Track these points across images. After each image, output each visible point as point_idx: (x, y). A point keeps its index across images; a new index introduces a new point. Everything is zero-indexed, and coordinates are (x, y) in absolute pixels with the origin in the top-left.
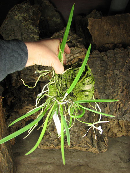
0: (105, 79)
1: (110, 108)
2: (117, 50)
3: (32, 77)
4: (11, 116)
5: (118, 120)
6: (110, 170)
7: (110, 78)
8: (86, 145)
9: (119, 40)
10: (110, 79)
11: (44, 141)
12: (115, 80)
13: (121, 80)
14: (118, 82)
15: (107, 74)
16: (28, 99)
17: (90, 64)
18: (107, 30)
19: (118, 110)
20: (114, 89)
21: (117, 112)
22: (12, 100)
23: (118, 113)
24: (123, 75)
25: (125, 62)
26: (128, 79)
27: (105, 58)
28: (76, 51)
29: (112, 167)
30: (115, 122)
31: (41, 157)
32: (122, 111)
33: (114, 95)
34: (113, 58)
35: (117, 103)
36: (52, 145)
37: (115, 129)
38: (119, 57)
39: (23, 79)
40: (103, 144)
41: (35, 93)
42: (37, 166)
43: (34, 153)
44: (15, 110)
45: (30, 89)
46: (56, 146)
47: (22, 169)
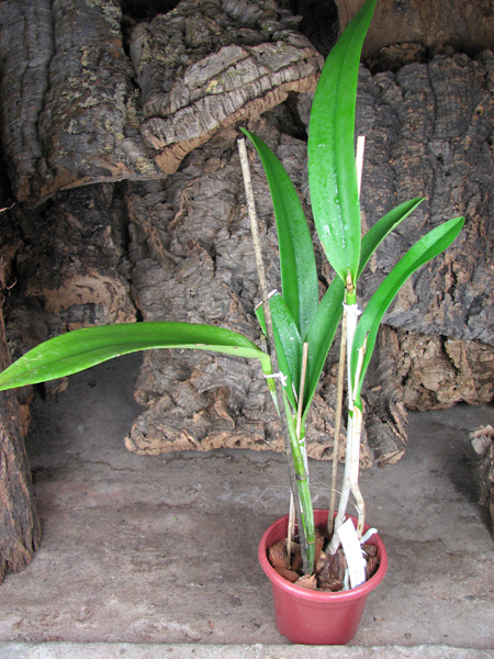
0: (395, 175)
1: (414, 288)
2: (440, 65)
3: (99, 163)
5: (443, 339)
6: (423, 529)
7: (414, 171)
8: (322, 434)
9: (442, 32)
10: (412, 176)
11: (149, 419)
12: (434, 179)
13: (457, 180)
14: (447, 189)
15: (399, 156)
16: (84, 250)
19: (448, 296)
20: (431, 215)
21: (444, 302)
22: (17, 253)
23: (450, 308)
24: (466, 160)
25: (473, 110)
26: (486, 176)
27: (392, 93)
28: (280, 57)
29: (429, 517)
30: (432, 350)
31: (137, 482)
32: (462, 299)
34: (425, 94)
35: (446, 267)
36: (183, 435)
37: (429, 374)
38: (450, 89)
39: (63, 169)
40: (389, 431)
41: (109, 229)
42: (126, 517)
43: (108, 469)
44: (31, 291)
45: (88, 216)
46: (200, 440)
47: (65, 527)
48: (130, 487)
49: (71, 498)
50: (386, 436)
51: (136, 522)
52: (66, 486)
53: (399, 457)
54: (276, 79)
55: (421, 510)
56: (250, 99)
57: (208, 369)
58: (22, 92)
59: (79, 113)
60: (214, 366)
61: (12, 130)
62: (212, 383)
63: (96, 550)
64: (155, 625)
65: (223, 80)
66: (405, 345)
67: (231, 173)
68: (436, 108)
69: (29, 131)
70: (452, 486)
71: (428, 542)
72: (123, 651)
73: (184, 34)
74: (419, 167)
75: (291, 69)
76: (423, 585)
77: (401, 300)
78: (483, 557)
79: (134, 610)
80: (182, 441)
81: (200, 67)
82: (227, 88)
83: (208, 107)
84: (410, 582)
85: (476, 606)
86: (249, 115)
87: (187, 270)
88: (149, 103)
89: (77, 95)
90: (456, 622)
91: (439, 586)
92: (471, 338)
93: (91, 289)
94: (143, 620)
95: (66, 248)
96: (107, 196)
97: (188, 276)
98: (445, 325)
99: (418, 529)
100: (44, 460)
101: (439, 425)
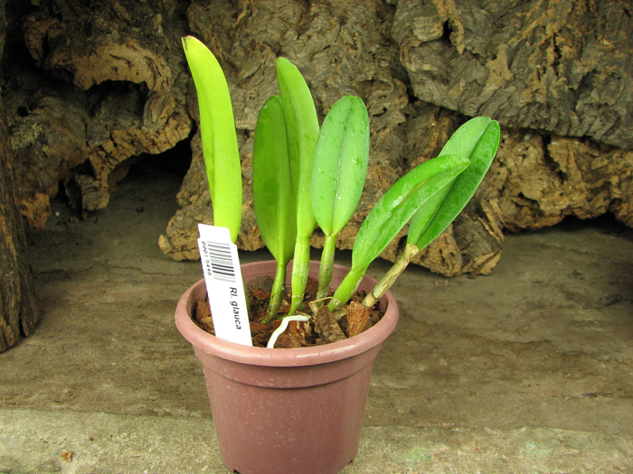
1: (509, 68)
4: (42, 108)
5: (546, 139)
6: (525, 331)
11: (188, 213)
19: (550, 70)
21: (545, 76)
23: (553, 82)
29: (533, 321)
30: (532, 156)
31: (169, 284)
33: (528, 15)
35: (547, 43)
37: (529, 180)
40: (481, 230)
41: (160, 18)
42: (147, 312)
43: (135, 273)
44: (57, 59)
45: (139, 9)
47: (69, 319)
48: (158, 288)
49: (85, 295)
50: (477, 236)
51: (158, 317)
52: (83, 285)
53: (492, 264)
55: (523, 315)
63: (100, 340)
64: (155, 410)
66: (501, 153)
70: (560, 295)
71: (532, 343)
76: (526, 382)
77: (493, 76)
78: (606, 357)
79: (131, 396)
84: (509, 379)
85: (599, 404)
87: (248, 70)
90: (572, 419)
91: (548, 384)
92: (580, 134)
93: (129, 63)
94: (141, 405)
95: (106, 24)
97: (249, 78)
98: (549, 107)
99: (518, 331)
100: (65, 265)
101: (544, 247)
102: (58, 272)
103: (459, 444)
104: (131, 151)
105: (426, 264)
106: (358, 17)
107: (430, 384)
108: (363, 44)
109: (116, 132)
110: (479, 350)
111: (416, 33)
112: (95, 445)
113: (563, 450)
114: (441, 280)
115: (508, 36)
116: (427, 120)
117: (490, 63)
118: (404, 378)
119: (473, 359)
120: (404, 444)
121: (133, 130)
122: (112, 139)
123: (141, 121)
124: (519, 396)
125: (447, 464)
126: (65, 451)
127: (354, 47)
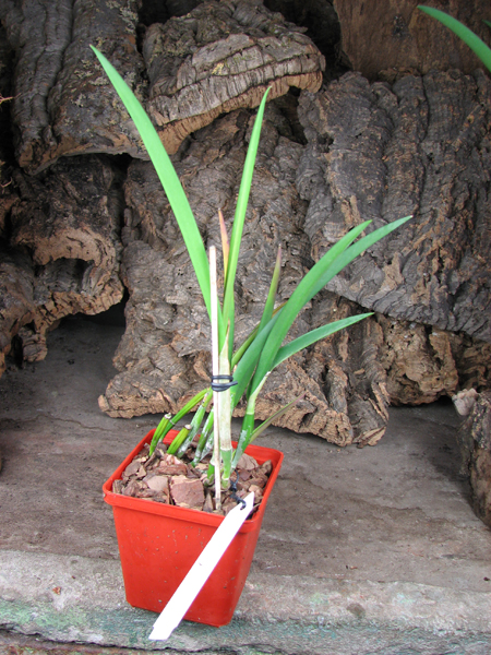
0: (386, 171)
1: (401, 272)
2: (434, 78)
3: (102, 133)
5: (428, 330)
6: (402, 498)
7: (405, 167)
8: (302, 401)
9: (437, 62)
10: (404, 171)
11: (126, 378)
12: (424, 175)
13: (446, 178)
14: (437, 185)
15: (392, 153)
16: (79, 211)
17: (332, 109)
18: (398, 12)
19: (434, 277)
20: (420, 206)
21: (430, 283)
23: (436, 289)
24: (456, 160)
25: (464, 119)
26: (475, 175)
27: (388, 100)
28: (285, 50)
29: (408, 490)
30: (416, 343)
31: (107, 439)
32: (448, 282)
33: (419, 227)
34: (419, 101)
35: (433, 253)
36: (159, 393)
37: (412, 364)
38: (443, 99)
39: (67, 136)
40: (370, 409)
41: (105, 199)
42: (91, 465)
43: (77, 426)
44: (22, 238)
45: (86, 188)
46: (176, 400)
47: (26, 468)
48: (99, 442)
49: (37, 446)
50: (367, 414)
51: (102, 470)
52: (32, 435)
53: (378, 437)
54: (279, 70)
55: (400, 484)
56: (253, 85)
57: (191, 334)
58: (36, 70)
59: (89, 89)
60: (197, 332)
61: (23, 102)
62: (193, 348)
63: (57, 488)
65: (229, 64)
66: (389, 338)
67: (228, 166)
68: (429, 115)
69: (38, 103)
70: (432, 467)
71: (407, 509)
72: (74, 562)
73: (195, 33)
74: (410, 164)
75: (294, 62)
76: (399, 543)
77: (388, 279)
78: (464, 525)
79: (90, 540)
80: (157, 399)
81: (209, 50)
82: (233, 71)
83: (212, 87)
84: (387, 540)
85: (454, 564)
86: (251, 101)
87: (178, 249)
88: (157, 85)
89: (88, 74)
90: (433, 575)
91: (416, 545)
92: (455, 329)
93: (82, 244)
94: (99, 548)
95: (62, 207)
96: (106, 181)
97: (178, 256)
98: (431, 308)
99: (396, 498)
100: (13, 414)
101: (421, 420)
102: (9, 421)
103: (348, 592)
104: (69, 310)
105: (324, 435)
106: (275, 208)
107: (325, 541)
108: (279, 233)
109: (58, 294)
110: (364, 513)
111: (326, 234)
112: (77, 582)
113: (424, 600)
114: (334, 449)
115: (401, 243)
116: (329, 306)
117: (386, 268)
118: (305, 535)
119: (359, 521)
120: (308, 591)
121: (74, 294)
122: (54, 300)
123: (80, 284)
124: (394, 554)
125: (340, 607)
126: (54, 586)
127: (271, 236)
